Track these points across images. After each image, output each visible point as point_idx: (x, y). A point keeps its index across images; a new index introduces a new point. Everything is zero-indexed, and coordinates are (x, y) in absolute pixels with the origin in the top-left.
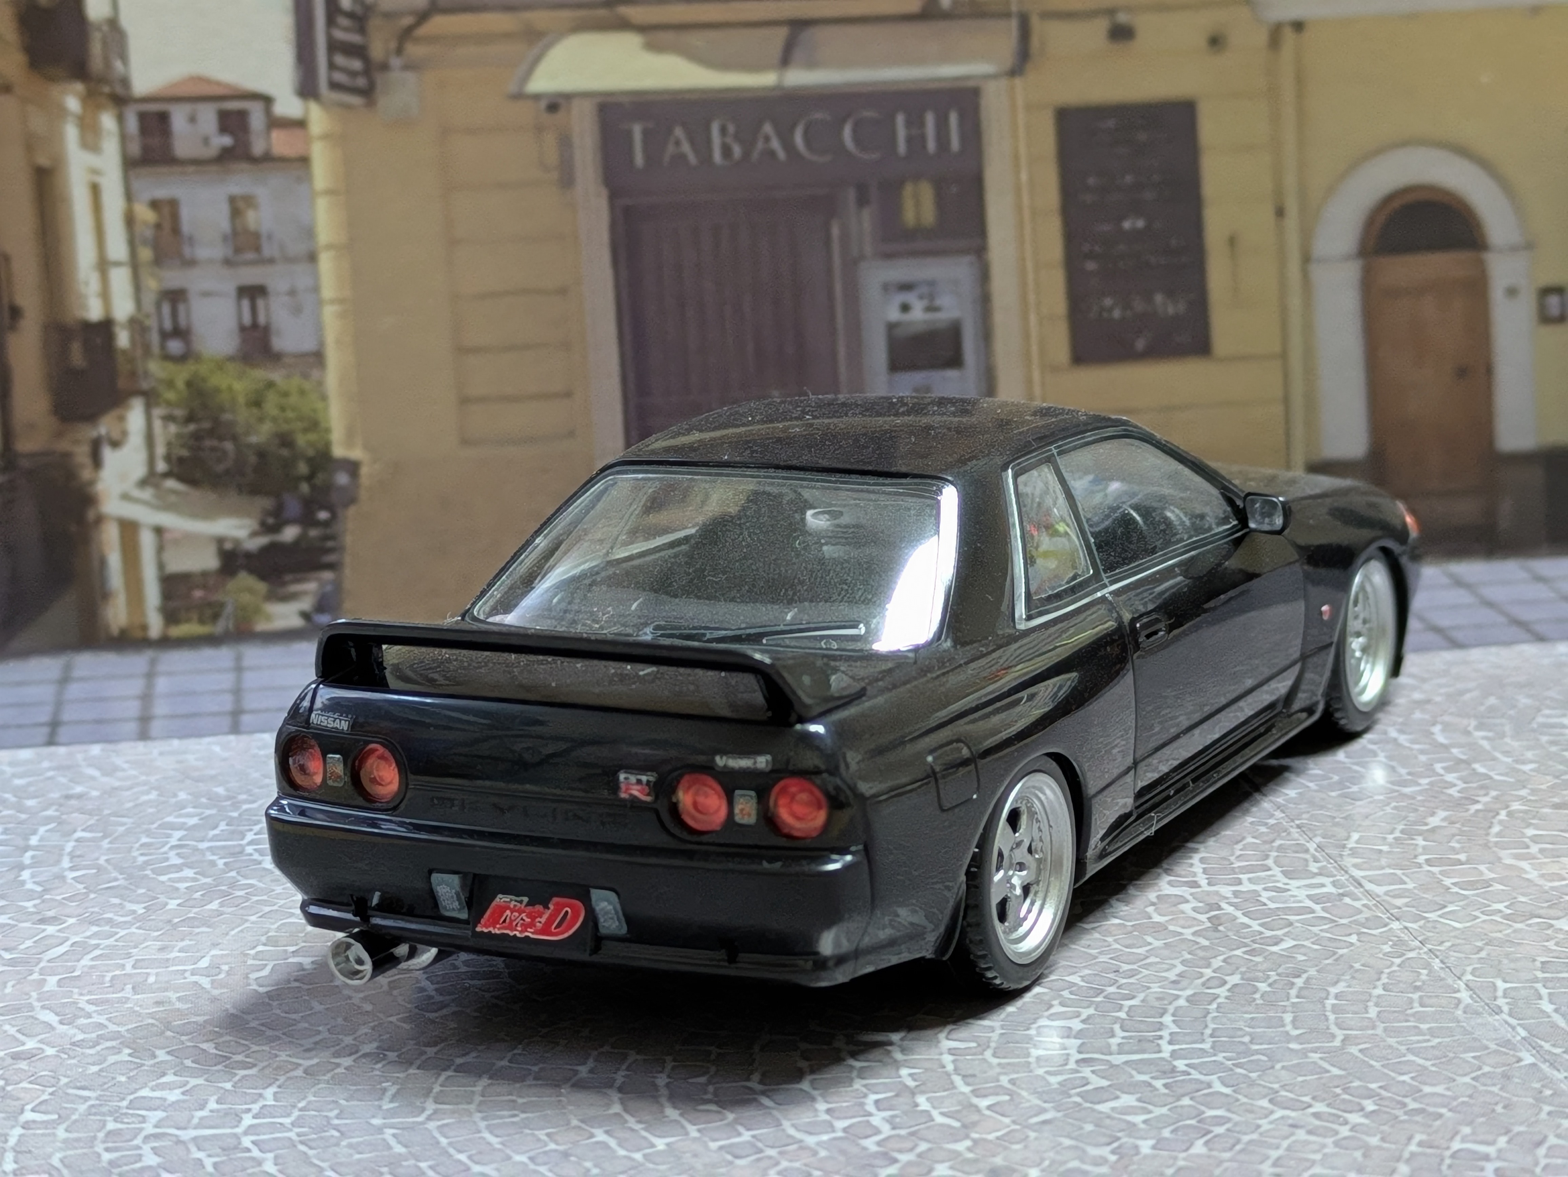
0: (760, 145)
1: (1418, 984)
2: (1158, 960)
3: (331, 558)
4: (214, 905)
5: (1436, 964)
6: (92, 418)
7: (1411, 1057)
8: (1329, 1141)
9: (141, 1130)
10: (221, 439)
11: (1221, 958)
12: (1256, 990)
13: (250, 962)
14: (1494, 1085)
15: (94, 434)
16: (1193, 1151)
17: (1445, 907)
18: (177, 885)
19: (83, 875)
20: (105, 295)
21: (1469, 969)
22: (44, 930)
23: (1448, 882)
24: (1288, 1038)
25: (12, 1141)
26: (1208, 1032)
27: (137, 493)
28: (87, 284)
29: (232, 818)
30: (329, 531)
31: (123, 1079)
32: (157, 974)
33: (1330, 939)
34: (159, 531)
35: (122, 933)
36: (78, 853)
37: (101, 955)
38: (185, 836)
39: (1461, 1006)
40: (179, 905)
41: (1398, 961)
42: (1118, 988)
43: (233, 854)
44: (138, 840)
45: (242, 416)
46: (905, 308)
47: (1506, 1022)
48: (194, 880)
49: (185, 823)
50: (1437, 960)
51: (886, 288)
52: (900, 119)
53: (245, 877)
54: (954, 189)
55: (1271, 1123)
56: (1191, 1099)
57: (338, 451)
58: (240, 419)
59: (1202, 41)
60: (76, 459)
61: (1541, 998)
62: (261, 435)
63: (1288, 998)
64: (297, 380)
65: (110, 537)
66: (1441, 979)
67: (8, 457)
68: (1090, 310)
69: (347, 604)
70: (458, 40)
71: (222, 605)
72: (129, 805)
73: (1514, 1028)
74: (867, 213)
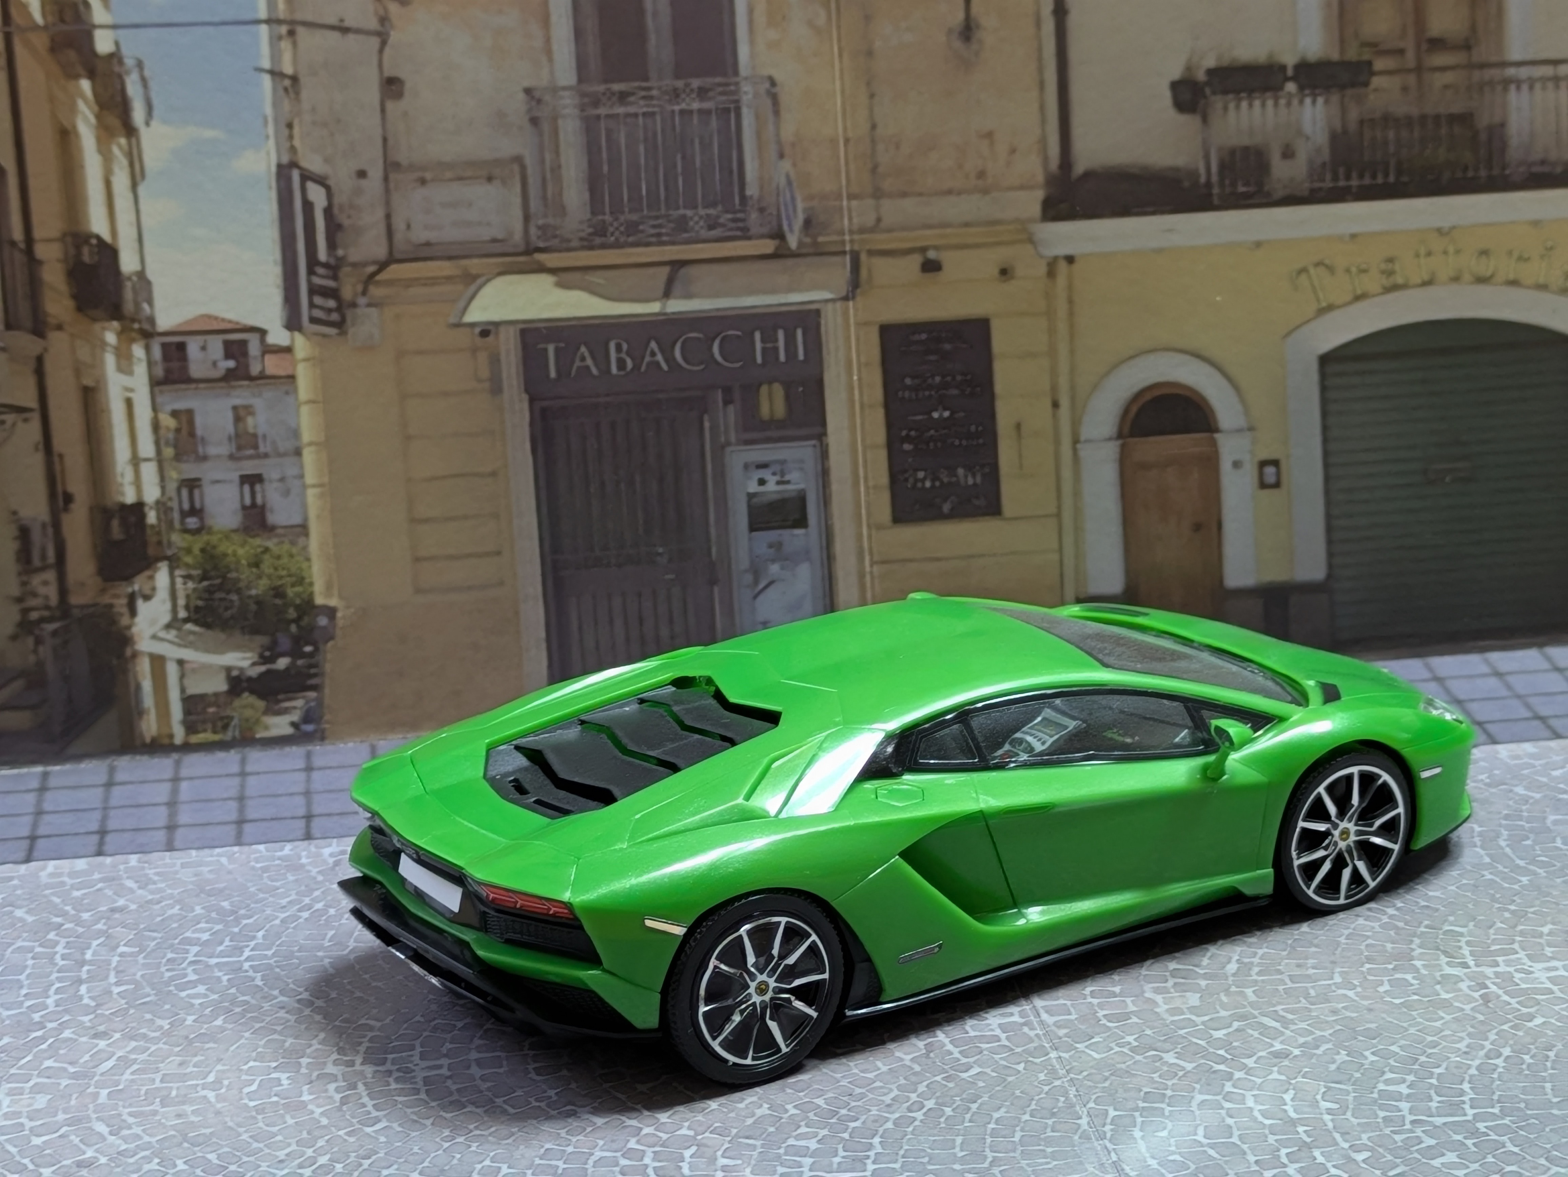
0: (647, 359)
1: (1055, 1110)
2: (881, 1084)
3: (315, 681)
4: (219, 1022)
5: (1072, 1092)
6: (128, 578)
10: (228, 592)
11: (925, 1083)
12: (943, 1114)
13: (244, 1077)
15: (130, 590)
17: (1093, 1038)
18: (193, 1001)
19: (125, 991)
20: (138, 483)
21: (1094, 1097)
22: (97, 1045)
24: (955, 1159)
26: (902, 1152)
27: (162, 634)
28: (122, 475)
29: (236, 933)
30: (313, 661)
32: (178, 1088)
33: (1005, 1067)
34: (181, 663)
35: (153, 1048)
36: (121, 969)
37: (138, 1069)
38: (199, 951)
39: (1080, 1131)
40: (194, 1021)
41: (1046, 1088)
42: (849, 1110)
43: (234, 971)
44: (165, 955)
45: (245, 574)
46: (762, 482)
47: (1106, 1147)
48: (206, 996)
49: (200, 938)
50: (1074, 1089)
51: (746, 466)
52: (757, 336)
53: (243, 994)
54: (801, 389)
57: (319, 600)
58: (243, 577)
59: (996, 272)
60: (116, 610)
61: (1135, 1126)
62: (260, 588)
63: (963, 1122)
64: (286, 546)
65: (144, 668)
66: (1072, 1106)
67: (64, 608)
68: (906, 480)
69: (327, 717)
70: (410, 283)
71: (231, 718)
72: (159, 919)
73: (1109, 1153)
74: (731, 409)
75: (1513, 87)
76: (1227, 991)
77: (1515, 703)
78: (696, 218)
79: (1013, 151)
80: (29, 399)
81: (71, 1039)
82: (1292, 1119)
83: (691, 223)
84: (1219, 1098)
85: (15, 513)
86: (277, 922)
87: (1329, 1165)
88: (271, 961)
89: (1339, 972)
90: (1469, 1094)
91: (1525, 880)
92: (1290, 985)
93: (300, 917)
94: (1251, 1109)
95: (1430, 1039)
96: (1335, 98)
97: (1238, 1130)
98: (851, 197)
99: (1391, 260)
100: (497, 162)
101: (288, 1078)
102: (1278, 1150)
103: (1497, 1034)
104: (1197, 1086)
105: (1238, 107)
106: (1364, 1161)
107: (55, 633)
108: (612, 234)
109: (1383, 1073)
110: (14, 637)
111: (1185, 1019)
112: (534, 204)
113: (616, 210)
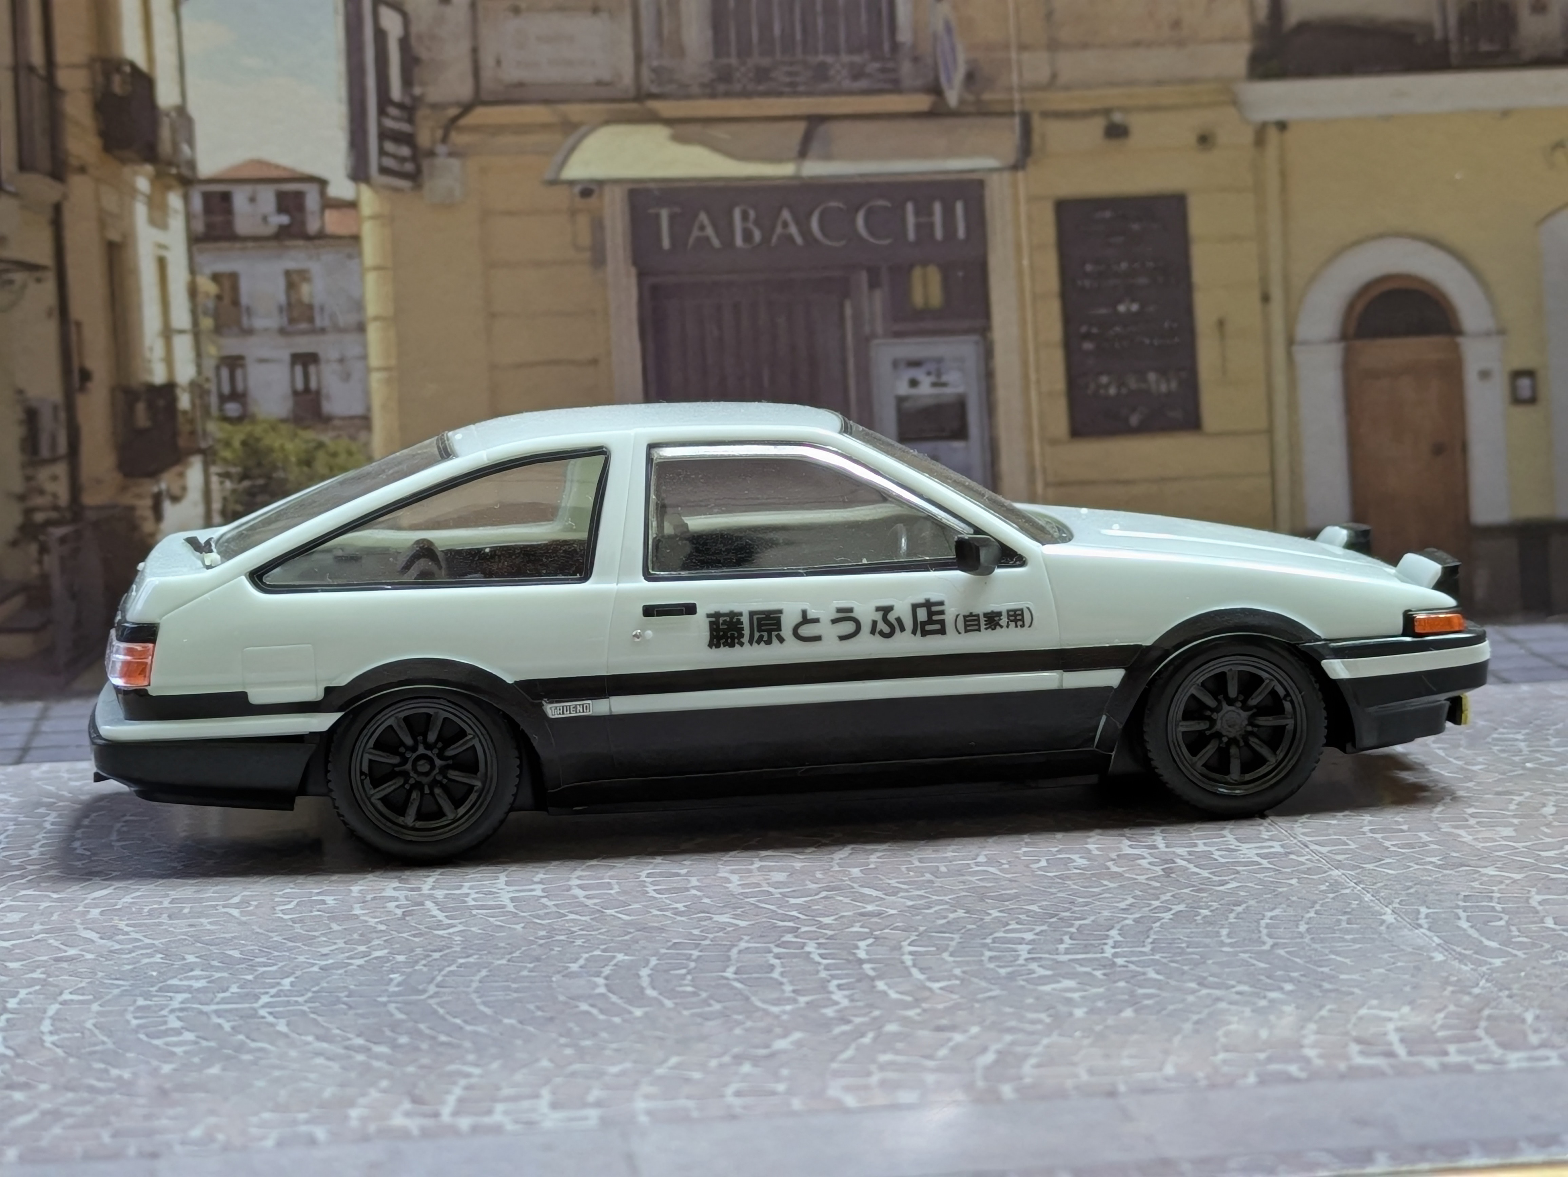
0: (779, 230)
1: (1348, 910)
2: (1111, 895)
5: (1367, 897)
6: (154, 474)
7: (1333, 957)
8: (1247, 1009)
9: (168, 1005)
11: (1170, 894)
12: (1198, 914)
14: (1406, 974)
15: (155, 489)
16: (1122, 1015)
17: (1383, 860)
19: (129, 845)
20: (169, 360)
21: (1398, 900)
22: (91, 878)
23: (1387, 844)
24: (1222, 944)
25: (51, 1013)
26: (1150, 940)
28: (151, 349)
31: (155, 973)
33: (1272, 882)
35: (162, 880)
37: (141, 894)
39: (1385, 924)
41: (1331, 895)
42: (1072, 913)
45: (294, 474)
46: (914, 383)
47: (1424, 935)
50: (1369, 895)
51: (895, 364)
52: (910, 207)
54: (960, 274)
55: (1196, 997)
56: (1127, 982)
58: (292, 477)
59: (1192, 139)
60: (139, 513)
61: (1459, 918)
63: (1227, 919)
64: (344, 442)
66: (1371, 907)
67: (75, 510)
68: (1087, 387)
70: (500, 129)
73: (1430, 938)
74: (878, 294)
76: (1548, 828)
78: (838, 66)
80: (43, 254)
83: (832, 72)
85: (21, 392)
98: (1022, 47)
104: (1533, 890)
107: (63, 540)
108: (739, 81)
110: (14, 544)
111: (1500, 845)
112: (648, 42)
113: (744, 52)
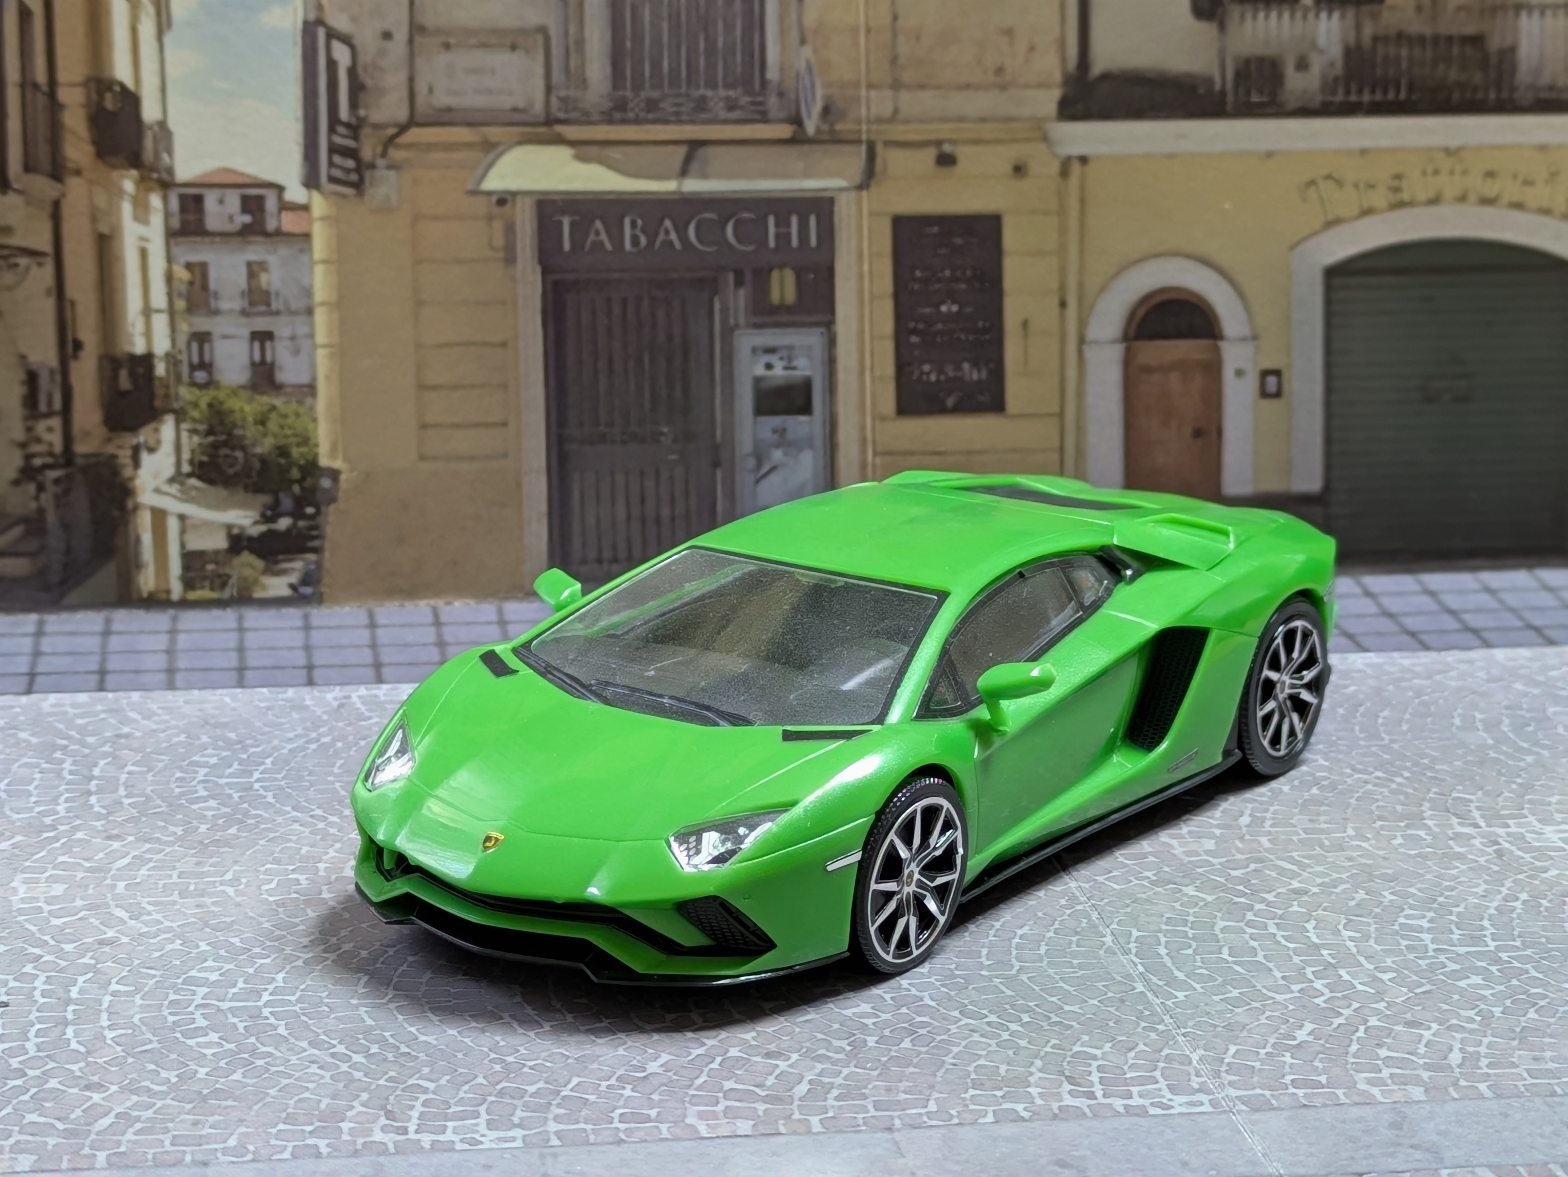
0: (661, 237)
1: (1079, 929)
3: (315, 543)
4: (233, 831)
5: (1095, 915)
6: (133, 429)
7: (1062, 984)
8: (993, 1042)
9: (193, 1000)
10: (233, 449)
13: (262, 877)
14: (1112, 1006)
15: (134, 441)
16: (902, 1046)
17: (1111, 872)
18: (206, 813)
19: (135, 802)
20: (148, 334)
21: (1116, 920)
22: (111, 845)
24: (982, 966)
25: (105, 1005)
27: (166, 488)
28: (133, 325)
29: (243, 760)
30: (314, 523)
31: (178, 963)
34: (182, 518)
35: (168, 850)
36: (130, 784)
37: (154, 867)
38: (208, 772)
39: (1104, 947)
40: (208, 829)
41: (1068, 912)
43: (245, 790)
44: (174, 774)
45: (250, 432)
46: (769, 366)
47: (1132, 961)
48: (217, 809)
49: (208, 762)
50: (1096, 913)
51: (754, 350)
52: (771, 220)
53: (255, 808)
54: (811, 276)
55: (958, 1028)
56: (908, 1009)
57: (324, 461)
58: (248, 434)
59: (1008, 168)
60: (120, 460)
61: (1159, 945)
62: (264, 447)
63: (988, 936)
64: (294, 406)
65: (144, 523)
66: (1095, 926)
67: (68, 457)
68: (912, 373)
69: (326, 580)
70: (430, 147)
71: (229, 576)
72: (165, 745)
73: (1136, 965)
74: (742, 292)
75: (1524, 15)
76: (1242, 838)
77: (1508, 615)
78: (716, 100)
79: (1032, 49)
80: (43, 242)
81: (84, 839)
82: (1316, 944)
83: (711, 104)
84: (1242, 924)
85: (23, 357)
86: (285, 751)
87: (1355, 982)
88: (282, 783)
89: (1352, 827)
90: (1488, 929)
91: (1530, 759)
92: (1303, 836)
93: (308, 748)
94: (1274, 935)
95: (1447, 884)
96: (1350, 13)
97: (1263, 950)
98: (870, 86)
99: (1398, 177)
100: (523, 32)
101: (307, 879)
102: (1304, 968)
103: (1513, 882)
104: (1219, 914)
105: (1255, 17)
106: (1389, 980)
107: (57, 481)
108: (632, 110)
109: (1403, 910)
110: (16, 483)
111: (1201, 860)
112: (557, 76)
113: (638, 86)
